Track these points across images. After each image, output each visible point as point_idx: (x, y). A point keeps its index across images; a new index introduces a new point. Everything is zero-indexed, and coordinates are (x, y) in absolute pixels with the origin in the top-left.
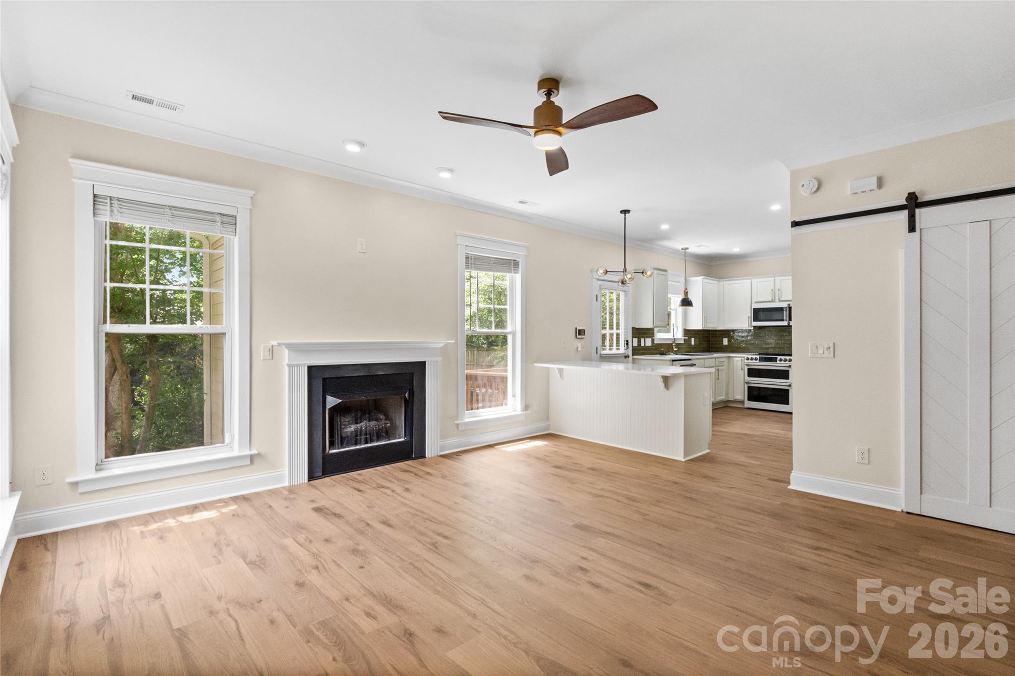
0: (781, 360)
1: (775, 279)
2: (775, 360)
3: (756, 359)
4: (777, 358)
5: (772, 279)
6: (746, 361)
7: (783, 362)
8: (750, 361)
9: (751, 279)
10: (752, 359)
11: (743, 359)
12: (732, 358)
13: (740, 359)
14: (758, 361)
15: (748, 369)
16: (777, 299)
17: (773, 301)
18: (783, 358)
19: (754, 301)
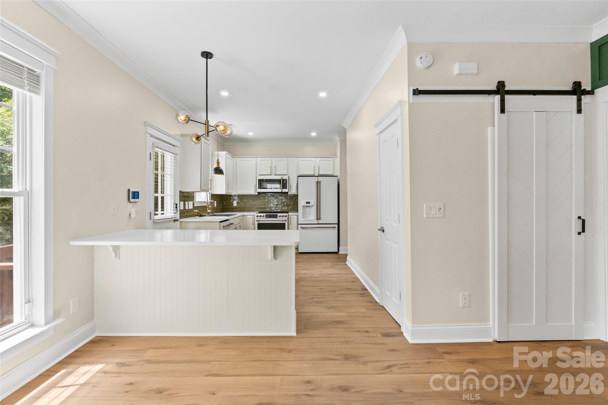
0: (280, 217)
1: (272, 159)
2: (276, 217)
3: (263, 217)
4: (277, 215)
5: (270, 159)
6: (256, 218)
7: (281, 218)
8: (259, 218)
9: (256, 158)
10: (261, 216)
11: (254, 216)
12: (245, 216)
13: (251, 217)
14: (265, 218)
15: (258, 224)
16: (274, 173)
17: (271, 175)
18: (281, 214)
19: (258, 174)
